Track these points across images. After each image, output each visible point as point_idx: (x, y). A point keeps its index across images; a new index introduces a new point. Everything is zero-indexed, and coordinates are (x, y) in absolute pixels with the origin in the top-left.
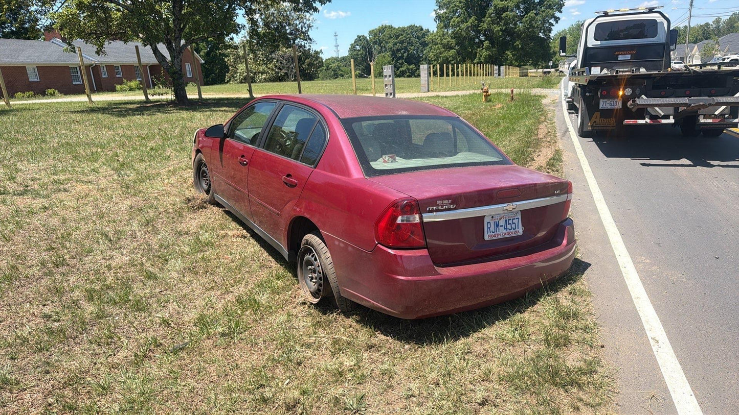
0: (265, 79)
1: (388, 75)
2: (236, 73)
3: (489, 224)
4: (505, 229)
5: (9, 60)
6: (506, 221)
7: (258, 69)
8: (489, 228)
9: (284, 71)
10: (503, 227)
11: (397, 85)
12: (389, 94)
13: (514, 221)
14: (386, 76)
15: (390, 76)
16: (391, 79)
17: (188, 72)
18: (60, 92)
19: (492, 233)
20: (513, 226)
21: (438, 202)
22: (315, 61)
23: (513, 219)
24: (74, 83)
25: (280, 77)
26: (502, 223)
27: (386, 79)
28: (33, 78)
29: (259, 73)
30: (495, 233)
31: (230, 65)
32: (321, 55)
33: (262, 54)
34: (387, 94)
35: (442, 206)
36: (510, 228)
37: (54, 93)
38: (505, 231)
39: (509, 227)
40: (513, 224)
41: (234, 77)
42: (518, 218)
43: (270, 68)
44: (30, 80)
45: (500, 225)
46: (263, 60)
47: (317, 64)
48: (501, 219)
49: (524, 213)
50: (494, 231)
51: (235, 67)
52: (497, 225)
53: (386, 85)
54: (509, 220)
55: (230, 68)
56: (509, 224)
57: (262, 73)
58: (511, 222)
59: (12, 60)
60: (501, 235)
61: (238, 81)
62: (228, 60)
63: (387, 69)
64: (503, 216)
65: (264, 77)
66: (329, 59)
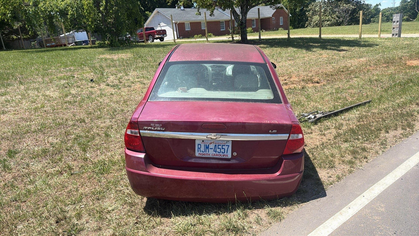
0: (329, 24)
1: (396, 21)
2: (311, 21)
3: (199, 146)
4: (214, 151)
5: (194, 19)
6: (216, 146)
7: (325, 19)
8: (200, 148)
9: (341, 19)
10: (213, 150)
11: (403, 27)
12: (395, 34)
13: (224, 147)
14: (394, 22)
15: (398, 21)
16: (398, 23)
17: (281, 22)
18: (214, 35)
19: (201, 152)
20: (223, 150)
21: (152, 125)
22: (366, 11)
23: (222, 146)
24: (221, 30)
25: (339, 23)
26: (212, 146)
27: (394, 24)
28: (204, 27)
29: (325, 21)
30: (205, 153)
31: (309, 17)
32: (379, 7)
33: (330, 9)
34: (393, 35)
35: (154, 128)
36: (219, 152)
37: (211, 35)
38: (215, 153)
39: (218, 150)
40: (222, 149)
41: (310, 24)
42: (229, 146)
43: (333, 18)
44: (202, 29)
45: (210, 148)
46: (330, 12)
47: (367, 13)
48: (211, 143)
49: (235, 143)
50: (203, 151)
51: (312, 18)
52: (207, 147)
53: (394, 28)
54: (218, 145)
55: (309, 18)
56: (218, 148)
57: (328, 21)
58: (220, 147)
59: (196, 19)
60: (211, 155)
61: (312, 26)
62: (308, 14)
63: (396, 17)
64: (213, 142)
65: (328, 23)
66: (385, 9)
